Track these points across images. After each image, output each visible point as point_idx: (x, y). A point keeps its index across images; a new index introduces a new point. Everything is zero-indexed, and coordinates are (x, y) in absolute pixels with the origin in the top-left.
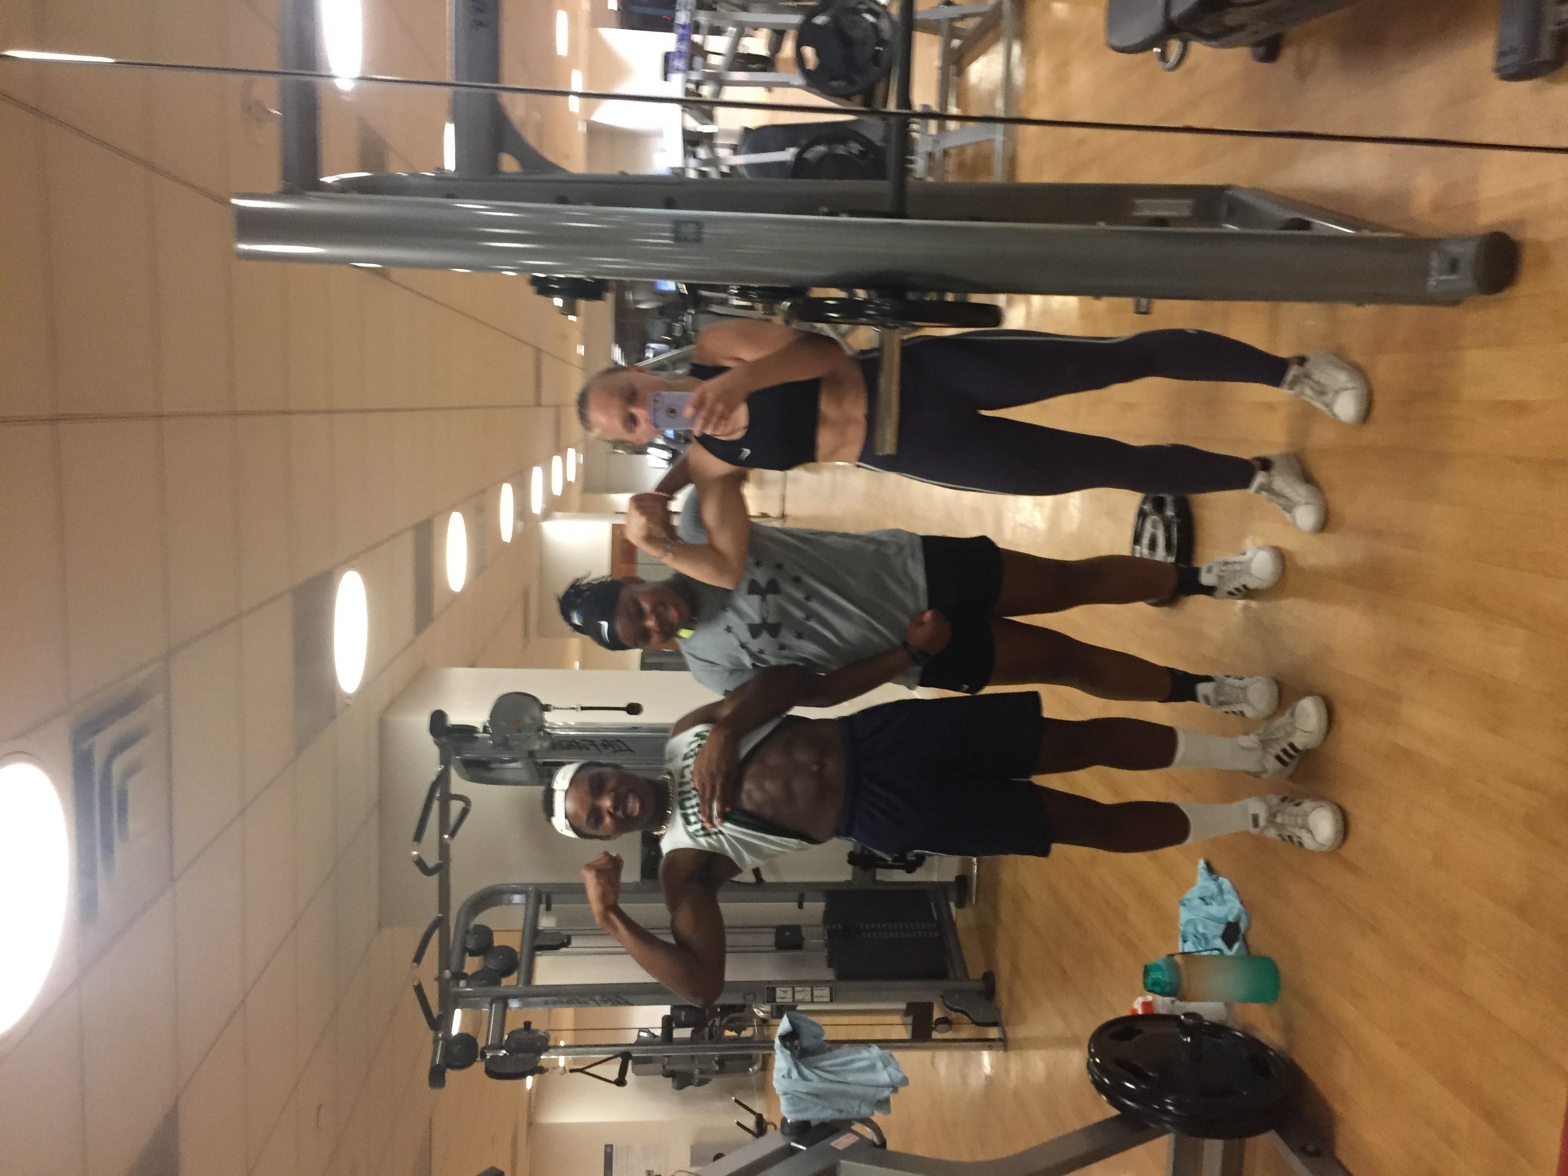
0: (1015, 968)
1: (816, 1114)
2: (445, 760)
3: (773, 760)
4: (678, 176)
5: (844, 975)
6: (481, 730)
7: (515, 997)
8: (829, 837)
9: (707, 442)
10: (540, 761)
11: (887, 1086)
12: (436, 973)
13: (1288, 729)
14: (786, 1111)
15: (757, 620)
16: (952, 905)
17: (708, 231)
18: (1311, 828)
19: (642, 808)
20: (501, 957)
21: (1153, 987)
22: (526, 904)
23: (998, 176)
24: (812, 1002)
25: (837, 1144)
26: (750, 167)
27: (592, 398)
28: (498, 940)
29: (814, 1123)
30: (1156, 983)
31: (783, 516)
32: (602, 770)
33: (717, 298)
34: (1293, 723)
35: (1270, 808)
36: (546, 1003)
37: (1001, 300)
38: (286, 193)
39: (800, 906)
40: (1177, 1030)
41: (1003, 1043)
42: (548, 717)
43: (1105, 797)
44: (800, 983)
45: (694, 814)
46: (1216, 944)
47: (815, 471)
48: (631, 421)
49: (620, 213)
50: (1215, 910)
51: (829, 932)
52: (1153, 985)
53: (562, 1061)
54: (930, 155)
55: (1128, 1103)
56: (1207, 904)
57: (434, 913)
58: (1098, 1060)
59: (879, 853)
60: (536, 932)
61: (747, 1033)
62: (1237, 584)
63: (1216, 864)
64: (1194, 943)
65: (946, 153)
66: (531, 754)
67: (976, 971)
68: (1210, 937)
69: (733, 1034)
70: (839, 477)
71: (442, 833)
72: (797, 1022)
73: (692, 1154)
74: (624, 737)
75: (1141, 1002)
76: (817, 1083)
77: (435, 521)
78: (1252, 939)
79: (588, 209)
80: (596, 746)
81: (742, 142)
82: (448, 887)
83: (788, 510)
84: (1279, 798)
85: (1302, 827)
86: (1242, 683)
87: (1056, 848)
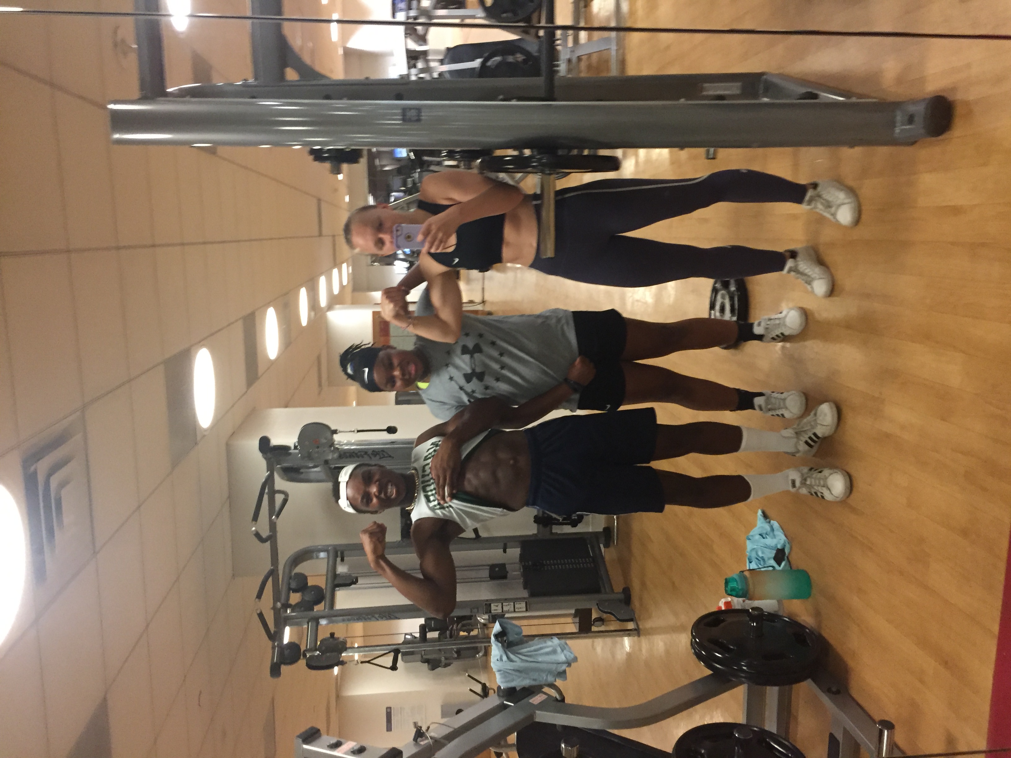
0: (643, 584)
1: (519, 683)
2: (270, 468)
3: (485, 458)
4: (404, 80)
5: (533, 594)
6: (293, 448)
7: (323, 617)
8: (522, 507)
9: (432, 255)
10: (333, 466)
11: (563, 663)
12: (271, 605)
13: (812, 423)
14: (500, 681)
15: (469, 371)
16: (602, 546)
17: (425, 115)
18: (829, 486)
19: (398, 492)
20: (313, 593)
22: (328, 558)
23: (614, 72)
24: (515, 611)
25: (534, 701)
26: (451, 72)
27: (353, 227)
28: (311, 582)
29: (518, 689)
30: (733, 589)
31: (483, 302)
32: (370, 468)
33: (435, 161)
34: (815, 420)
35: (802, 475)
36: (343, 620)
37: (619, 153)
38: (142, 99)
39: (505, 551)
40: (748, 619)
41: (637, 632)
42: (336, 437)
43: (696, 473)
44: (506, 600)
45: (432, 495)
46: (770, 563)
47: (504, 270)
48: (380, 243)
49: (368, 105)
50: (769, 541)
51: (523, 566)
52: (731, 591)
53: (356, 656)
54: (569, 61)
55: (718, 666)
56: (764, 538)
57: (268, 567)
58: (697, 640)
59: (554, 516)
60: (335, 576)
61: (474, 633)
62: (778, 332)
63: (768, 513)
64: (756, 563)
65: (579, 59)
66: (326, 462)
67: (618, 587)
68: (766, 559)
69: (465, 634)
70: (519, 274)
71: (270, 517)
72: (505, 625)
73: (442, 711)
74: (387, 448)
75: (724, 602)
76: (518, 663)
77: (257, 313)
78: (793, 558)
79: (345, 102)
80: (368, 455)
81: (446, 56)
82: (277, 549)
83: (486, 298)
84: (809, 468)
85: (824, 486)
86: (783, 396)
87: (667, 507)
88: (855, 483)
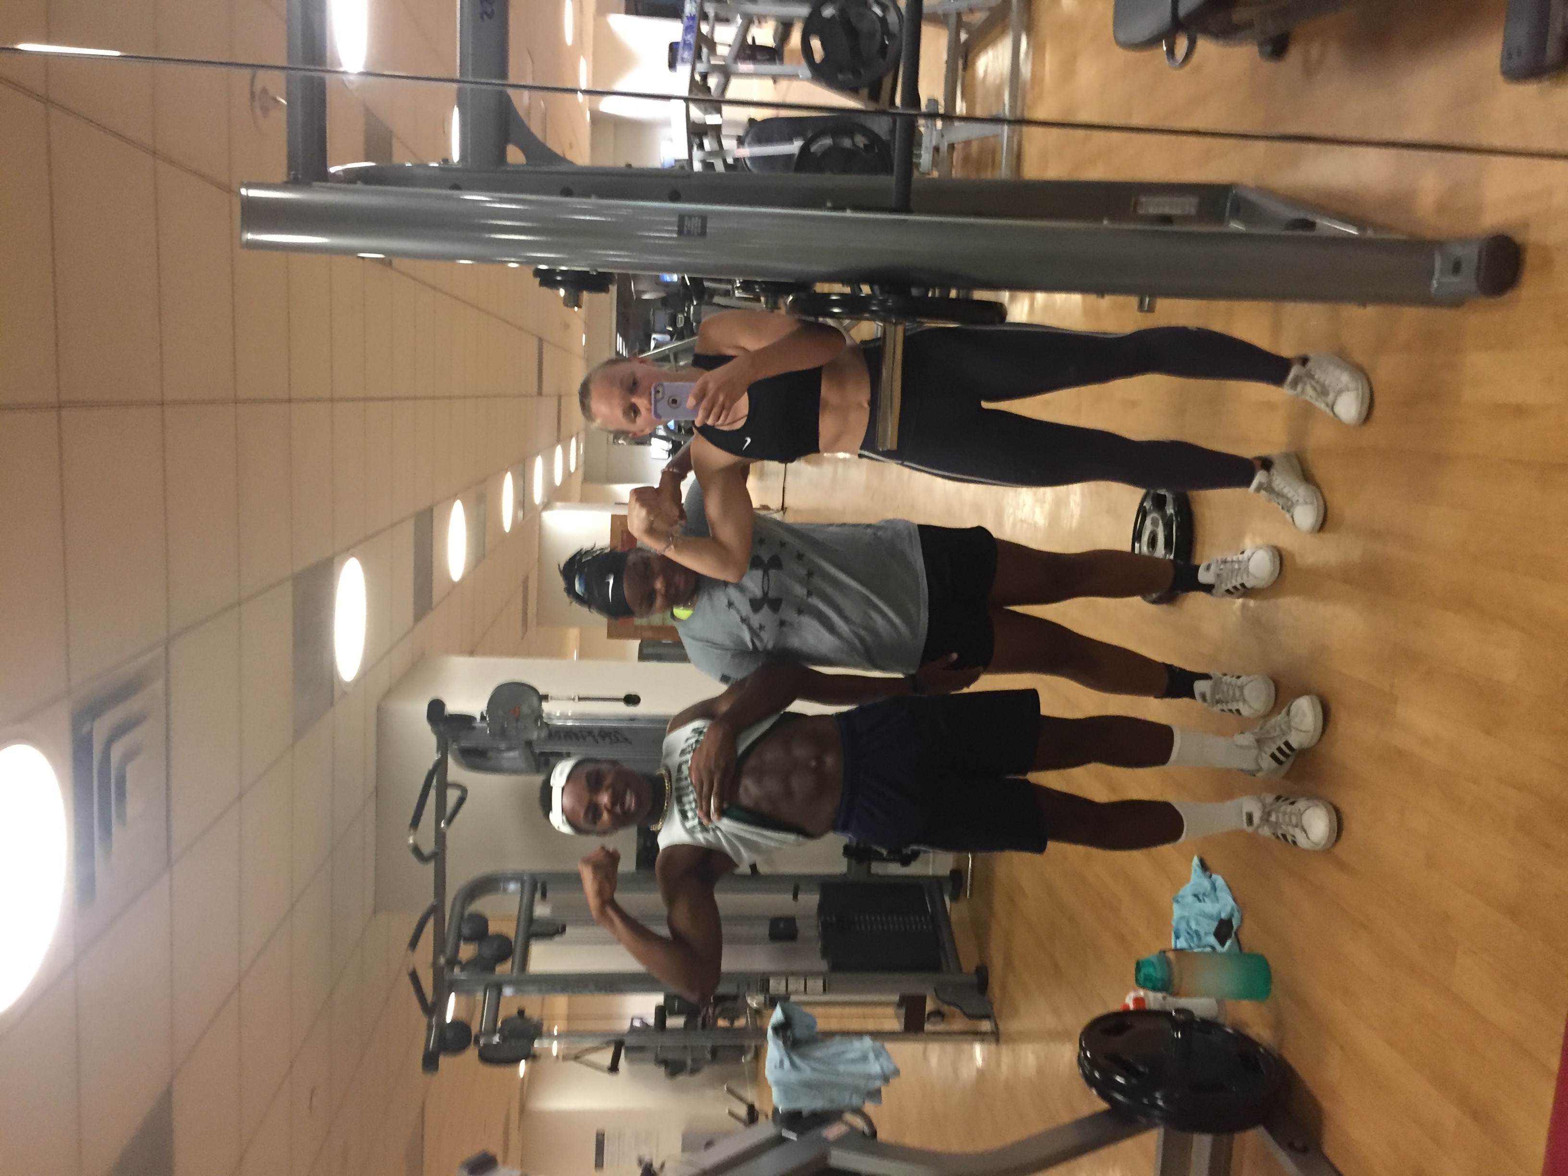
0: (1008, 962)
1: (807, 1104)
2: (443, 748)
3: (773, 754)
4: (682, 169)
5: (835, 967)
6: (478, 717)
7: (508, 983)
8: (827, 832)
9: (708, 432)
10: (538, 750)
11: (879, 1077)
12: (430, 958)
13: (1284, 726)
14: (777, 1100)
15: (758, 593)
16: (947, 898)
17: (713, 226)
18: (1306, 827)
19: (639, 803)
20: (495, 944)
21: (1144, 982)
22: (522, 892)
23: (1003, 172)
24: (806, 992)
25: (828, 1134)
26: (754, 159)
27: (592, 387)
28: (493, 928)
29: (805, 1114)
30: (1148, 979)
31: (783, 508)
32: (600, 766)
33: (721, 290)
34: (1288, 723)
35: (1264, 806)
36: (538, 991)
37: (1005, 296)
39: (795, 897)
40: (1168, 1026)
41: (995, 1037)
42: (546, 707)
44: (793, 974)
45: (692, 809)
46: (1208, 941)
47: (818, 463)
48: (632, 411)
49: (626, 207)
50: (1209, 907)
51: (822, 923)
52: (1144, 980)
53: (555, 1048)
54: (936, 149)
55: (1118, 1097)
56: (1200, 901)
57: (429, 900)
58: (1088, 1054)
59: (875, 847)
60: (531, 920)
61: (741, 1022)
62: (1235, 583)
63: (1209, 862)
64: (1186, 940)
65: (952, 148)
66: (529, 744)
67: (969, 964)
68: (1202, 934)
69: (726, 1023)
70: (840, 470)
71: (438, 822)
72: (790, 1013)
73: (683, 1144)
74: (622, 728)
75: (1132, 998)
76: (807, 1071)
77: (436, 511)
78: (1245, 936)
79: (593, 201)
80: (594, 737)
81: (747, 133)
82: (444, 873)
83: (786, 504)
84: (1273, 797)
85: (1296, 826)
86: (1239, 682)
87: (1051, 845)
88: (1345, 822)
